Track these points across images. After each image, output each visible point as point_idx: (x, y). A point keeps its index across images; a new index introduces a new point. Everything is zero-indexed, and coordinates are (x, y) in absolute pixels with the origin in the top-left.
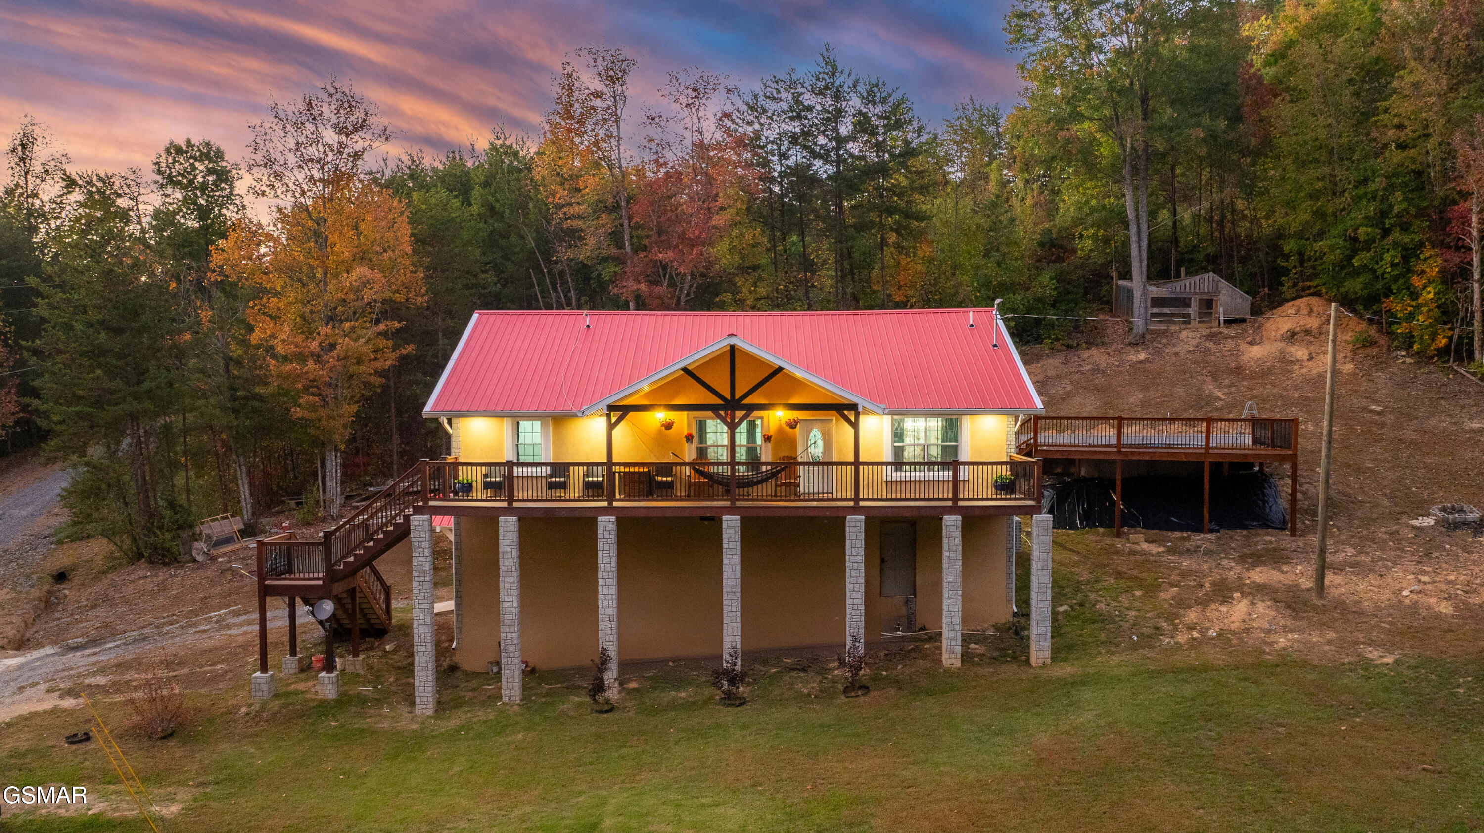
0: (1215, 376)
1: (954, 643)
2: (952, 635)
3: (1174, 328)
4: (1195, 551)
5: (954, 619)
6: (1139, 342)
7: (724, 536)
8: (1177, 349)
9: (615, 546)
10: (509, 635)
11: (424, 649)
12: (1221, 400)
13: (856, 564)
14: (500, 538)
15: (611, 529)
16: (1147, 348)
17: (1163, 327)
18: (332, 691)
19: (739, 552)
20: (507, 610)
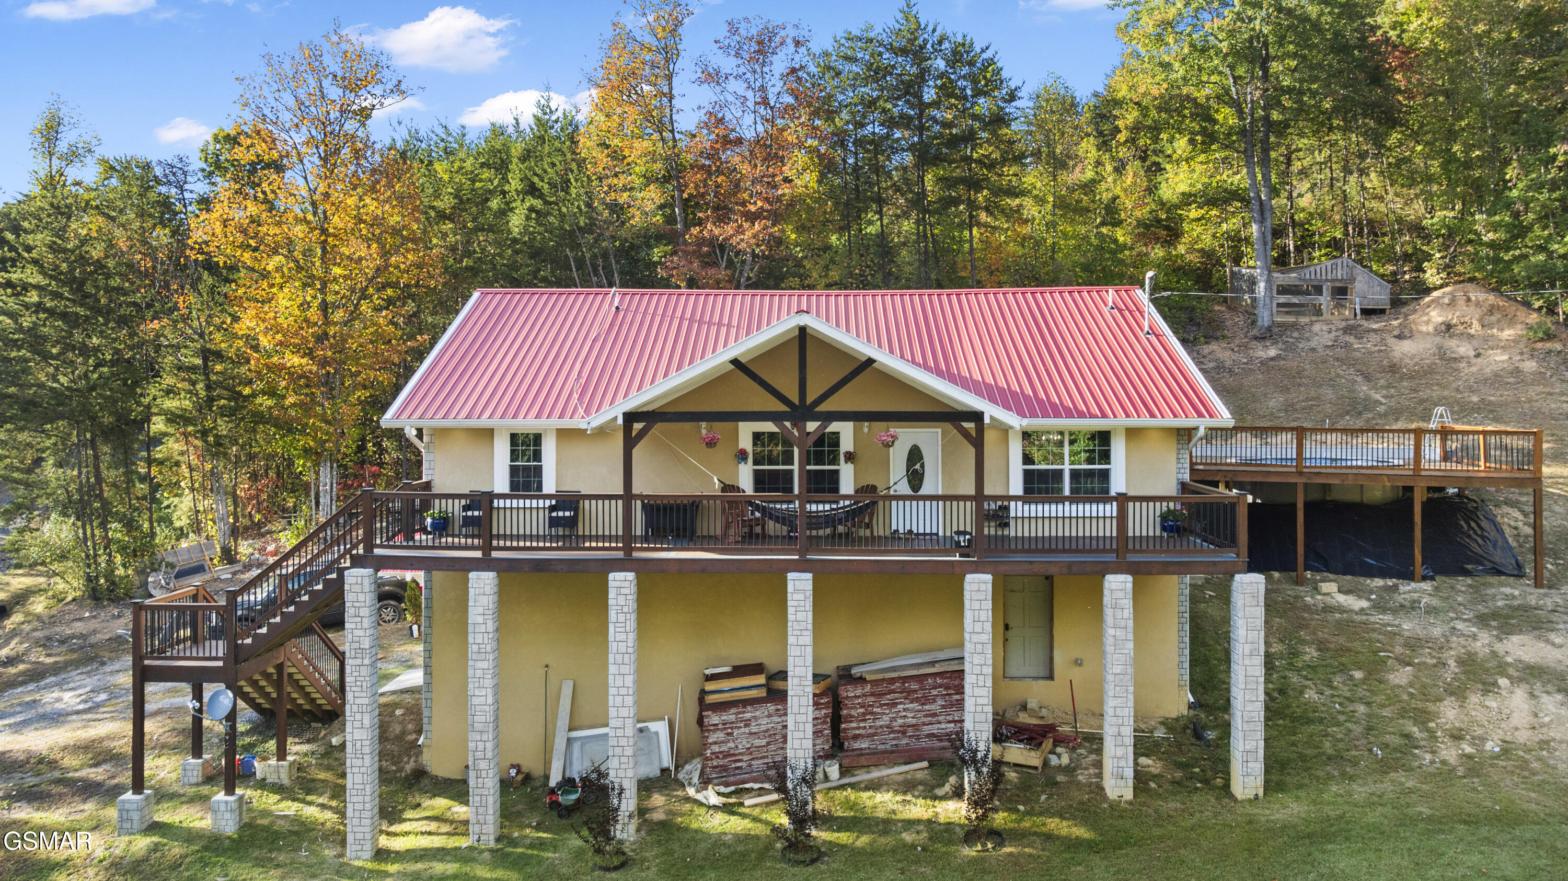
0: (1367, 378)
1: (1122, 763)
2: (1120, 752)
3: (1304, 320)
4: (1413, 608)
5: (1122, 728)
6: (1267, 335)
7: (790, 603)
8: (1313, 344)
9: (633, 617)
10: (481, 746)
11: (359, 762)
12: (1381, 404)
13: (980, 646)
14: (471, 603)
15: (627, 591)
16: (1277, 343)
17: (1291, 319)
18: (231, 823)
19: (810, 627)
20: (478, 708)
